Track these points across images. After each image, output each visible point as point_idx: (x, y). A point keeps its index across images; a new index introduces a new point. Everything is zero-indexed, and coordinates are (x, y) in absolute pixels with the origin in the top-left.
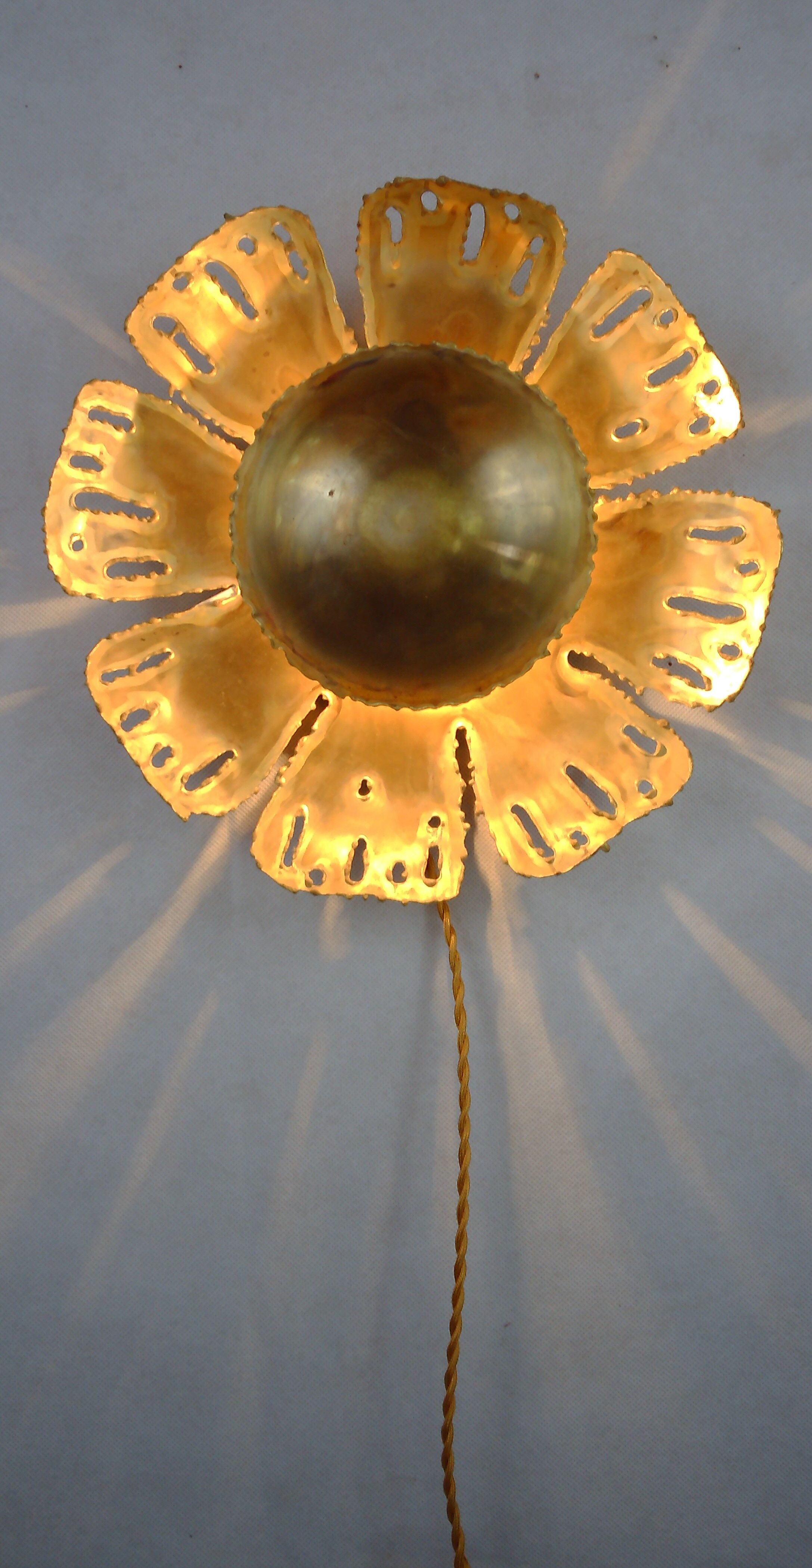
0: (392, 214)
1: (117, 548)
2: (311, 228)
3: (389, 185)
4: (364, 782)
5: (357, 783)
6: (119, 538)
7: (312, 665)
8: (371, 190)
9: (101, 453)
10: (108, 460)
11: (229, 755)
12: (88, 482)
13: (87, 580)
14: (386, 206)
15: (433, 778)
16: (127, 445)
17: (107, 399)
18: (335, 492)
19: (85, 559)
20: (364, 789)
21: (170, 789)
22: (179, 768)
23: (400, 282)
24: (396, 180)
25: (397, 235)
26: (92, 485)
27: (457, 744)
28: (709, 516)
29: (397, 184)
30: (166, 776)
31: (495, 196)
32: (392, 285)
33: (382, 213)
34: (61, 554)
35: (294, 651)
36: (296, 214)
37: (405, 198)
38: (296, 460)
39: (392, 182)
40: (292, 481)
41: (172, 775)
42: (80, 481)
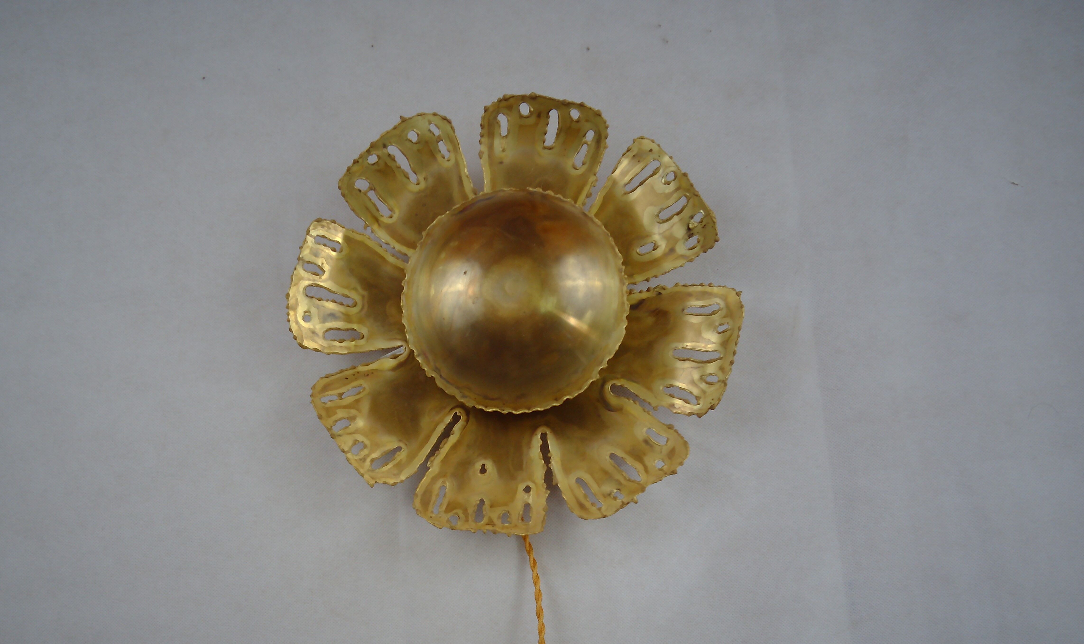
0: (503, 119)
1: (331, 322)
2: (452, 128)
3: (500, 101)
4: (483, 466)
5: (478, 466)
6: (332, 316)
7: (452, 384)
8: (489, 104)
9: (322, 264)
10: (327, 268)
11: (399, 449)
12: (314, 280)
13: (314, 341)
14: (498, 113)
15: (526, 463)
16: (338, 259)
17: (327, 231)
18: (467, 272)
19: (312, 327)
20: (483, 470)
21: (362, 467)
22: (367, 456)
23: (507, 161)
24: (504, 96)
25: (504, 132)
26: (316, 282)
27: (541, 442)
28: (698, 299)
29: (505, 99)
30: (360, 460)
31: (565, 105)
32: (501, 163)
33: (495, 118)
34: (297, 322)
35: (441, 376)
36: (445, 119)
37: (510, 108)
38: (443, 255)
39: (502, 98)
40: (441, 268)
41: (364, 460)
42: (309, 280)
